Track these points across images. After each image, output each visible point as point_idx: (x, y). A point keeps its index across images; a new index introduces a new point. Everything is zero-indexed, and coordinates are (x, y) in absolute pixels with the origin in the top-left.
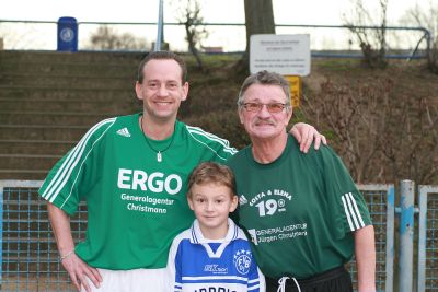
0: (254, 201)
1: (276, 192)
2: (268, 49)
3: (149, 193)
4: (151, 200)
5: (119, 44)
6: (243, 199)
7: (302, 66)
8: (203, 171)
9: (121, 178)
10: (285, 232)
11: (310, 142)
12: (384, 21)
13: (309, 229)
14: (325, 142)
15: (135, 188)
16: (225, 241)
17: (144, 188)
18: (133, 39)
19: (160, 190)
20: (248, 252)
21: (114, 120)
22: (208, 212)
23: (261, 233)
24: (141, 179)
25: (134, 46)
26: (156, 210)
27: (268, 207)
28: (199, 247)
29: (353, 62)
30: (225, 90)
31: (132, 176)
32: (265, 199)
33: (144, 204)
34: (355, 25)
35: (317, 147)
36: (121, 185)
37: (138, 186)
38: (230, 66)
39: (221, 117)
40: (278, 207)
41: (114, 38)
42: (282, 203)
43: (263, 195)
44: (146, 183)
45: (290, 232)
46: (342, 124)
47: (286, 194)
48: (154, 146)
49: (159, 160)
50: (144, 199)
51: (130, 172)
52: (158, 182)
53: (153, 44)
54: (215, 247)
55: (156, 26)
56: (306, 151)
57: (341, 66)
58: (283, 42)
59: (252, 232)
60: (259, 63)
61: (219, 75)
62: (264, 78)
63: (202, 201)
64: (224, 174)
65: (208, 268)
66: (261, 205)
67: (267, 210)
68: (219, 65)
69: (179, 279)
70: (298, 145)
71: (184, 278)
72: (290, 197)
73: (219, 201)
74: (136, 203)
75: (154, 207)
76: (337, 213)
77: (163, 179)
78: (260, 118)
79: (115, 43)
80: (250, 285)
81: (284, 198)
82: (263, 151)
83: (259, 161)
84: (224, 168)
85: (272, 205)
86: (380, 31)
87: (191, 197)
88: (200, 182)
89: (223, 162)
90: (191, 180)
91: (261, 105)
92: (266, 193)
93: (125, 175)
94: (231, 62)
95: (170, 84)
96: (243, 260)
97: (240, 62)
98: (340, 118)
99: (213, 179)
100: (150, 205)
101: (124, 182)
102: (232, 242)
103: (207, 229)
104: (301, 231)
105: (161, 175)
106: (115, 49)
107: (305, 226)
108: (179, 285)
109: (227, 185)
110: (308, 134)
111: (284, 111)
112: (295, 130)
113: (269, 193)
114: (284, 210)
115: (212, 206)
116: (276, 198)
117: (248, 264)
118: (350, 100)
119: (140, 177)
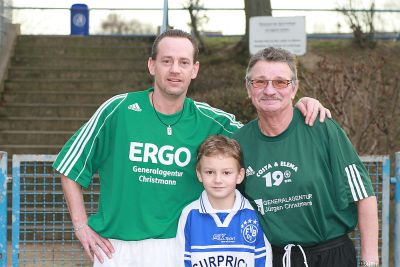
0: (261, 172)
1: (283, 164)
2: (267, 30)
3: (159, 165)
4: (161, 172)
5: (126, 29)
6: (250, 171)
7: (298, 46)
8: (212, 144)
9: (133, 151)
10: (291, 203)
11: (315, 115)
12: (373, 5)
13: (314, 199)
14: (330, 116)
15: (146, 160)
16: (232, 212)
17: (154, 161)
18: (139, 25)
19: (170, 162)
20: (255, 222)
21: (125, 96)
22: (216, 183)
23: (268, 203)
24: (152, 152)
25: (141, 31)
26: (167, 182)
27: (275, 178)
28: (207, 216)
29: (345, 43)
30: (226, 70)
31: (143, 149)
32: (272, 171)
33: (154, 176)
34: (346, 8)
35: (322, 120)
36: (132, 158)
37: (149, 159)
38: (230, 47)
39: (223, 94)
40: (285, 179)
41: (122, 24)
42: (288, 174)
43: (270, 166)
44: (157, 156)
45: (296, 202)
46: (339, 100)
47: (292, 166)
48: (164, 120)
49: (170, 133)
50: (155, 172)
51: (141, 145)
52: (168, 155)
53: (159, 28)
54: (222, 217)
55: (162, 11)
56: (311, 124)
57: (333, 46)
58: (280, 24)
59: (259, 202)
60: (258, 44)
61: (220, 55)
62: (269, 55)
63: (210, 172)
64: (232, 147)
65: (216, 237)
66: (268, 177)
67: (273, 181)
68: (220, 46)
69: (188, 249)
70: (303, 118)
71: (193, 247)
72: (296, 169)
73: (227, 173)
74: (148, 175)
75: (165, 179)
76: (341, 183)
77: (173, 152)
78: (266, 94)
79: (123, 28)
80: (256, 254)
81: (290, 169)
82: (270, 125)
83: (266, 134)
84: (231, 141)
85: (278, 177)
86: (369, 13)
87: (199, 170)
88: (208, 154)
89: (229, 135)
90: (199, 153)
91: (267, 82)
92: (273, 165)
93: (136, 148)
94: (231, 43)
95: (183, 61)
96: (250, 229)
97: (240, 44)
98: (336, 94)
99: (221, 151)
100: (161, 177)
101: (136, 155)
102: (240, 212)
103: (215, 199)
104: (307, 201)
105: (171, 148)
106: (124, 33)
107: (310, 196)
108: (188, 253)
109: (234, 156)
110: (313, 107)
111: (290, 86)
112: (300, 104)
113: (276, 164)
114: (289, 181)
115: (220, 177)
116: (283, 169)
117: (254, 233)
118: (345, 77)
119: (151, 150)
